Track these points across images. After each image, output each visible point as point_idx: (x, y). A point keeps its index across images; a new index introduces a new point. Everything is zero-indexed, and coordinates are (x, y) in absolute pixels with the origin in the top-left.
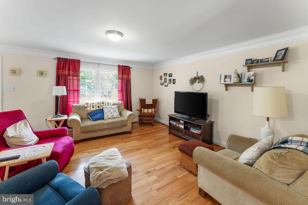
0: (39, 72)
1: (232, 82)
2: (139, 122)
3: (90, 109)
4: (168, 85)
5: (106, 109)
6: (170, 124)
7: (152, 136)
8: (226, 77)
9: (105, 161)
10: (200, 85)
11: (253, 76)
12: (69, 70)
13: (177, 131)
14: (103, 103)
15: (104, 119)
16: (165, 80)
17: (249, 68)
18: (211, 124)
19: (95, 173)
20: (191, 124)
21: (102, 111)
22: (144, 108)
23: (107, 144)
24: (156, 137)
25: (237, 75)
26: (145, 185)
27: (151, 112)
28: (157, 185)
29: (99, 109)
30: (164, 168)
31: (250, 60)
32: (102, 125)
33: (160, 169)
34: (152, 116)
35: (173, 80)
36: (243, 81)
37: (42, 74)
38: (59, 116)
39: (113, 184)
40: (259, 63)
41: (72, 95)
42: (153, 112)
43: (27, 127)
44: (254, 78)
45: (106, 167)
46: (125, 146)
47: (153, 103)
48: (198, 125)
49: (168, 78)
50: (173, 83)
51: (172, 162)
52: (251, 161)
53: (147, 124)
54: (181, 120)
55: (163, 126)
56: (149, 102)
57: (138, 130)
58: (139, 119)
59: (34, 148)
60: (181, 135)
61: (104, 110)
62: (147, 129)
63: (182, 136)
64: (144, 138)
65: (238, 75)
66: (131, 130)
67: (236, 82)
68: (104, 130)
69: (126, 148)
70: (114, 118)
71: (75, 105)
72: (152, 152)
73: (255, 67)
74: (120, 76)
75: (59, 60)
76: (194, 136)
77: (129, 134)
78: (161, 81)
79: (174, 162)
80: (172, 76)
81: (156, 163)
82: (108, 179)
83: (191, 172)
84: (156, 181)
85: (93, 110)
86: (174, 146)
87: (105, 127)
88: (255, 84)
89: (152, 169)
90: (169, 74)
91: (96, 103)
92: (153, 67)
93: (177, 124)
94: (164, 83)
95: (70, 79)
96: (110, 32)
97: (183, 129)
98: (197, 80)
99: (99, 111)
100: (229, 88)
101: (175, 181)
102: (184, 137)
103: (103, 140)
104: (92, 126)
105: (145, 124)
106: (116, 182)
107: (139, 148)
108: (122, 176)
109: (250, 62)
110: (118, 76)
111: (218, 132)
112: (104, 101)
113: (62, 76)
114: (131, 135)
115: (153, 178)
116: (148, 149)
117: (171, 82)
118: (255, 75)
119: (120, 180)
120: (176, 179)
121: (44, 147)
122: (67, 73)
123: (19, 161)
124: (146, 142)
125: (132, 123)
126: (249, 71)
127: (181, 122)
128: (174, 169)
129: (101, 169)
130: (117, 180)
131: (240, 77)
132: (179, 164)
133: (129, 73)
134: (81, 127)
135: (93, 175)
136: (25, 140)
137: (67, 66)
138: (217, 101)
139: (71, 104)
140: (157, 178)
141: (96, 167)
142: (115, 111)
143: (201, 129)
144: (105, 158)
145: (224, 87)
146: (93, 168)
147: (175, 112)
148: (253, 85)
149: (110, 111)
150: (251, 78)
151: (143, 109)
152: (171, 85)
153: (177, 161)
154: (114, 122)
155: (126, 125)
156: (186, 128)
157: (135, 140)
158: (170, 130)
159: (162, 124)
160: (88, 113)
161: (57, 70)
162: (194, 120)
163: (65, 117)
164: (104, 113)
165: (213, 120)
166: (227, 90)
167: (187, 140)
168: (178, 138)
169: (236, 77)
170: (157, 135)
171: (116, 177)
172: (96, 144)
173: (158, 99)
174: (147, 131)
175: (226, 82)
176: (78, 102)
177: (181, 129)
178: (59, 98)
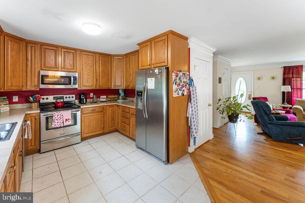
12: (293, 74)
37: (273, 78)
38: (285, 104)
71: (299, 99)
75: (285, 68)
95: (294, 80)
113: (287, 79)
122: (291, 76)
134: (303, 114)
137: (291, 71)
163: (290, 106)
178: (286, 93)
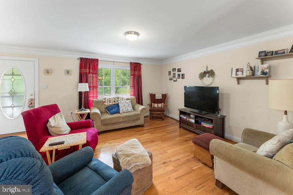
0: (66, 71)
1: (244, 75)
2: (149, 117)
3: (108, 103)
4: (177, 80)
5: (121, 103)
6: (180, 118)
7: (163, 129)
8: (237, 70)
9: (130, 149)
10: (211, 79)
11: (267, 68)
12: (89, 69)
13: (188, 125)
14: (118, 98)
15: (120, 113)
16: (173, 75)
17: (263, 61)
18: (223, 119)
19: (123, 159)
20: (202, 118)
21: (118, 105)
22: (155, 103)
23: (124, 136)
24: (167, 130)
25: (249, 68)
26: (163, 174)
27: (161, 107)
28: (175, 175)
29: (115, 103)
30: (178, 159)
31: (264, 52)
32: (119, 119)
33: (175, 160)
34: (162, 110)
35: (182, 75)
36: (256, 74)
37: (68, 73)
38: (83, 109)
39: (139, 169)
40: (274, 56)
41: (92, 91)
42: (163, 107)
43: (62, 118)
44: (269, 71)
45: (133, 154)
46: (140, 138)
47: (162, 97)
48: (210, 119)
49: (177, 73)
50: (182, 78)
51: (186, 155)
52: (271, 154)
53: (157, 118)
54: (191, 114)
55: (172, 120)
56: (158, 97)
57: (150, 124)
58: (150, 113)
59: (72, 136)
60: (191, 129)
61: (119, 104)
62: (158, 122)
63: (193, 130)
64: (156, 131)
65: (251, 68)
66: (143, 124)
67: (248, 75)
68: (120, 122)
69: (141, 140)
70: (128, 112)
71: (95, 99)
72: (165, 145)
73: (270, 59)
74: (133, 72)
75: (81, 59)
76: (205, 130)
77: (142, 127)
78: (170, 76)
79: (188, 155)
80: (180, 71)
81: (171, 154)
82: (135, 164)
83: (205, 164)
84: (174, 171)
85: (110, 105)
86: (186, 139)
87: (121, 120)
88: (270, 76)
89: (168, 160)
90: (178, 69)
91: (112, 98)
92: (162, 63)
93: (188, 119)
94: (173, 78)
95: (90, 77)
96: (128, 33)
97: (194, 123)
98: (206, 74)
99: (115, 106)
100: (242, 81)
101: (191, 172)
102: (194, 131)
103: (120, 132)
104: (110, 119)
105: (155, 118)
106: (141, 168)
107: (153, 140)
108: (146, 162)
109: (264, 54)
110: (131, 72)
111: (230, 127)
112: (119, 96)
113: (84, 74)
114: (144, 128)
115: (170, 168)
116: (161, 142)
117: (180, 77)
118: (269, 68)
119: (145, 166)
120: (192, 171)
121: (80, 135)
122: (88, 71)
123: (65, 146)
124: (159, 135)
125: (145, 117)
126: (262, 64)
127: (192, 116)
128: (188, 161)
129: (127, 156)
130: (142, 166)
131: (253, 70)
132: (193, 156)
133: (140, 70)
134: (102, 120)
135: (122, 160)
136: (62, 129)
137: (88, 65)
138: (228, 95)
139: (91, 99)
140: (174, 168)
141: (123, 154)
142: (129, 105)
143: (212, 123)
144: (129, 146)
145: (235, 81)
146: (121, 154)
147: (185, 106)
148: (268, 77)
149: (124, 105)
150: (265, 71)
151: (153, 104)
152: (180, 80)
153: (191, 154)
154: (129, 115)
155: (139, 119)
156: (196, 122)
157: (149, 132)
158: (180, 124)
159: (172, 118)
160: (106, 107)
161: (80, 69)
162: (204, 114)
163: (88, 111)
164: (120, 108)
165: (224, 114)
166: (238, 83)
167: (198, 134)
168: (189, 132)
169: (249, 70)
170: (168, 129)
171: (142, 164)
172: (114, 136)
173: (167, 94)
174: (158, 125)
175: (238, 75)
176: (97, 97)
177: (191, 123)
178: (83, 93)
